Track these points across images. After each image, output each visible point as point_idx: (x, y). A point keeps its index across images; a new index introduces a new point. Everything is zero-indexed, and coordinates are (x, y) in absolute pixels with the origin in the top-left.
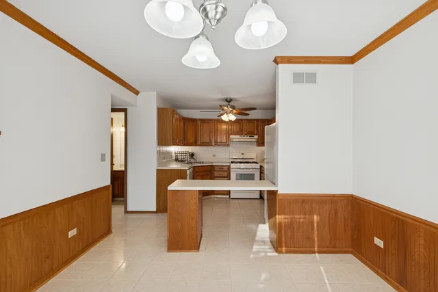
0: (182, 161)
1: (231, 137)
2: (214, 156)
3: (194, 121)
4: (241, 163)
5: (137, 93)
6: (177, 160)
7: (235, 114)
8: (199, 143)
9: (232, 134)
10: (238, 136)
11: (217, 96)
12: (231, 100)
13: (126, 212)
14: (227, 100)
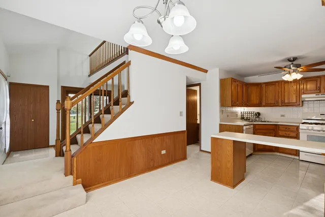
0: (247, 119)
1: (303, 96)
2: (282, 116)
3: (258, 85)
4: (316, 124)
5: (206, 71)
6: (242, 118)
7: (301, 72)
8: (264, 104)
9: (304, 93)
10: (314, 95)
11: (276, 59)
12: (295, 59)
13: (201, 150)
14: (289, 60)
